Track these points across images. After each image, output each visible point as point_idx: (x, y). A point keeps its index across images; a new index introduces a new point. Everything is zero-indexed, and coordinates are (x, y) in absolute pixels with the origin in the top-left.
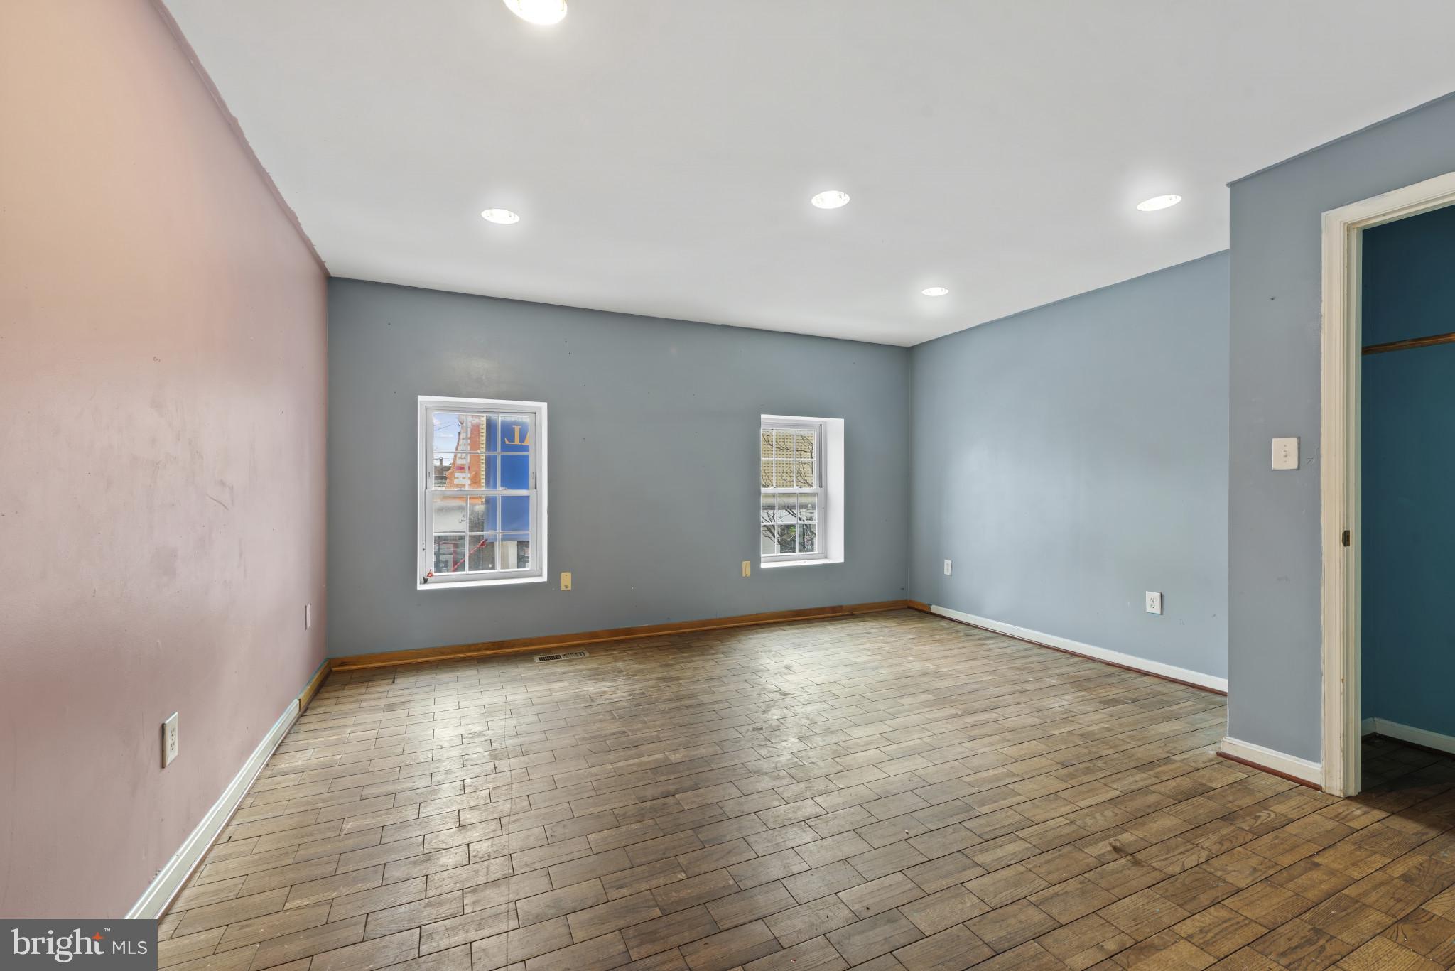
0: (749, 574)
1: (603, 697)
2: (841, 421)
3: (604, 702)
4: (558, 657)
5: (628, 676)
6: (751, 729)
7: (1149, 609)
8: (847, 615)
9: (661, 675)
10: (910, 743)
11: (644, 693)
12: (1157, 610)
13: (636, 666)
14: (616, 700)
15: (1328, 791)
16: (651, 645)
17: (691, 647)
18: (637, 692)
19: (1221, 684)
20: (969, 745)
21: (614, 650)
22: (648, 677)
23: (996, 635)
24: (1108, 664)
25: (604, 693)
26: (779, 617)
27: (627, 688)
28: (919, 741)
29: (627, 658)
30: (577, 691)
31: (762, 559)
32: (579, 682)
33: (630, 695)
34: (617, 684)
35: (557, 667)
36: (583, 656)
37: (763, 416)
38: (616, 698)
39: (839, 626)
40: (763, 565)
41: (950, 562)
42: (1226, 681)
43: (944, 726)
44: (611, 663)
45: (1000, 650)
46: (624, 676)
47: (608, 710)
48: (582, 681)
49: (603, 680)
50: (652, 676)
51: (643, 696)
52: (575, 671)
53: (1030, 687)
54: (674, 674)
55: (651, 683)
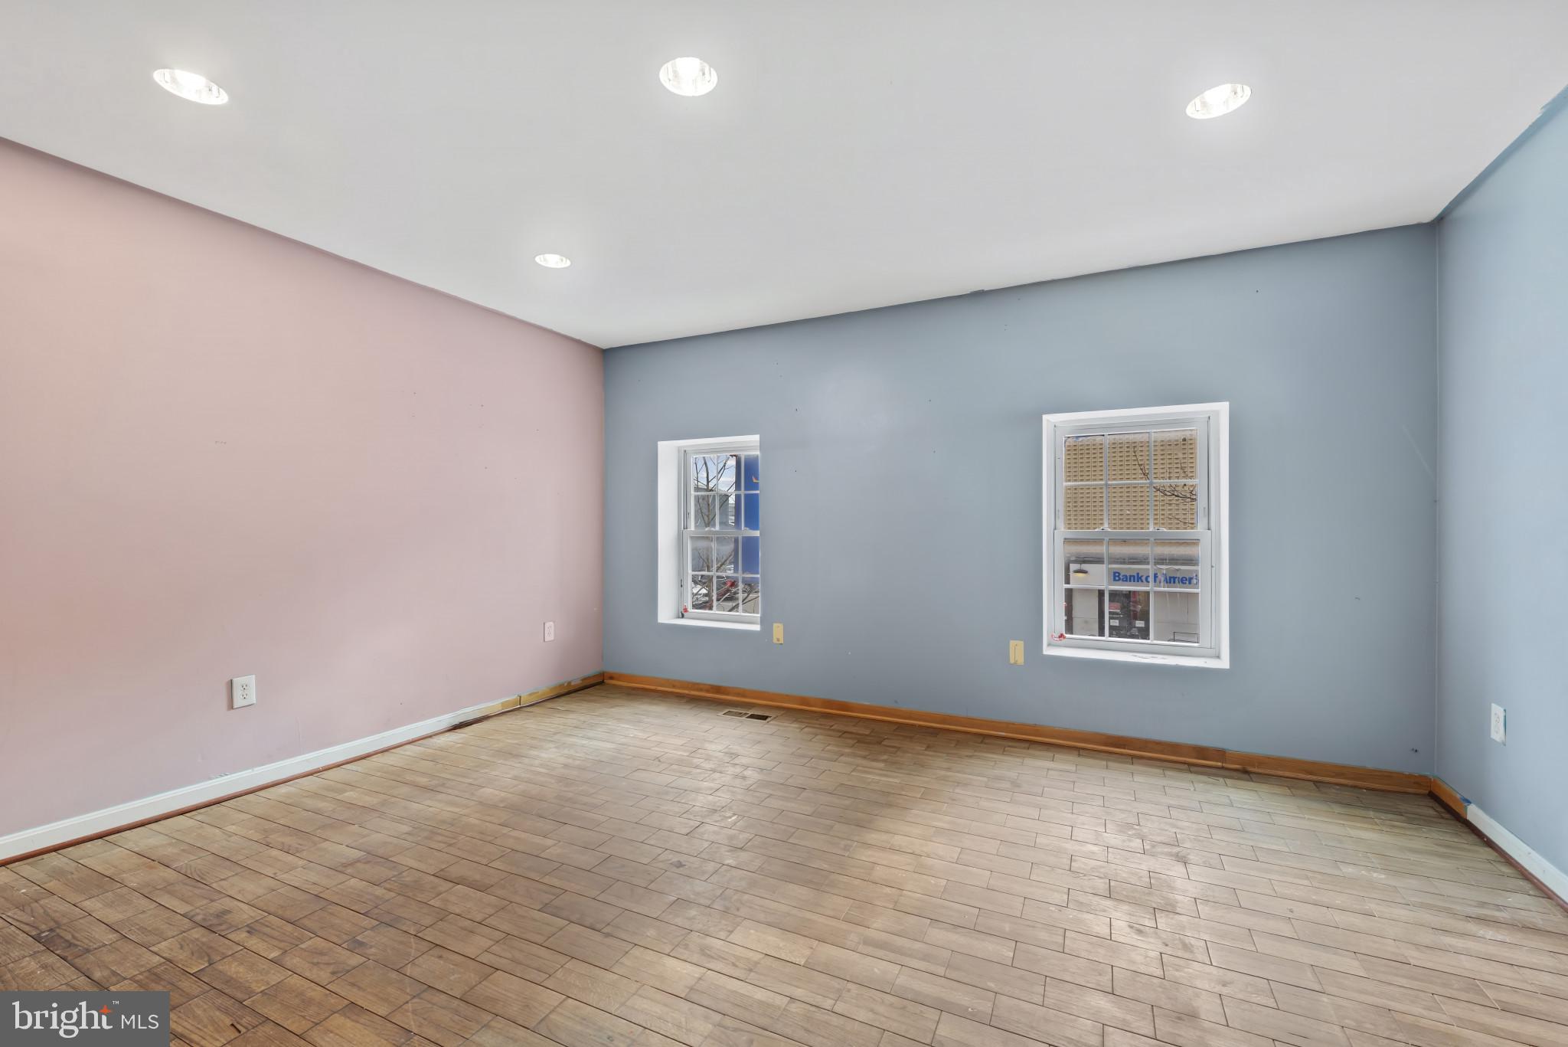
0: (1020, 660)
40: (1050, 651)
41: (1501, 711)
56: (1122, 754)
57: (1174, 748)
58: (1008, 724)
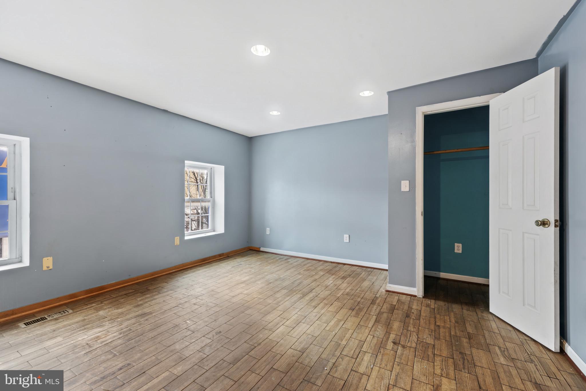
0: (178, 244)
1: (98, 341)
2: (223, 167)
3: (100, 345)
4: (43, 319)
5: (112, 320)
6: (214, 334)
7: (345, 241)
8: (226, 257)
9: (137, 313)
10: (294, 317)
11: (130, 330)
12: (348, 241)
13: (116, 311)
14: (110, 341)
15: (418, 297)
16: (120, 294)
17: (149, 290)
18: (125, 330)
19: (386, 267)
20: (315, 311)
21: (92, 303)
22: (128, 317)
23: (289, 257)
24: (332, 262)
25: (98, 338)
26: (195, 264)
27: (116, 329)
28: (296, 315)
29: (105, 307)
30: (72, 342)
31: (185, 234)
32: (72, 334)
33: (121, 334)
34: (106, 328)
35: (45, 327)
36: (67, 313)
37: (186, 162)
38: (110, 339)
39: (226, 263)
40: (186, 238)
41: (269, 229)
42: (388, 265)
43: (301, 304)
44: (92, 314)
45: (295, 263)
46: (109, 321)
47: (107, 350)
48: (74, 333)
49: (92, 328)
50: (131, 316)
51: (131, 331)
52: (64, 326)
53: (317, 277)
54: (147, 310)
55: (133, 321)
56: (205, 263)
57: (215, 257)
58: (175, 266)
